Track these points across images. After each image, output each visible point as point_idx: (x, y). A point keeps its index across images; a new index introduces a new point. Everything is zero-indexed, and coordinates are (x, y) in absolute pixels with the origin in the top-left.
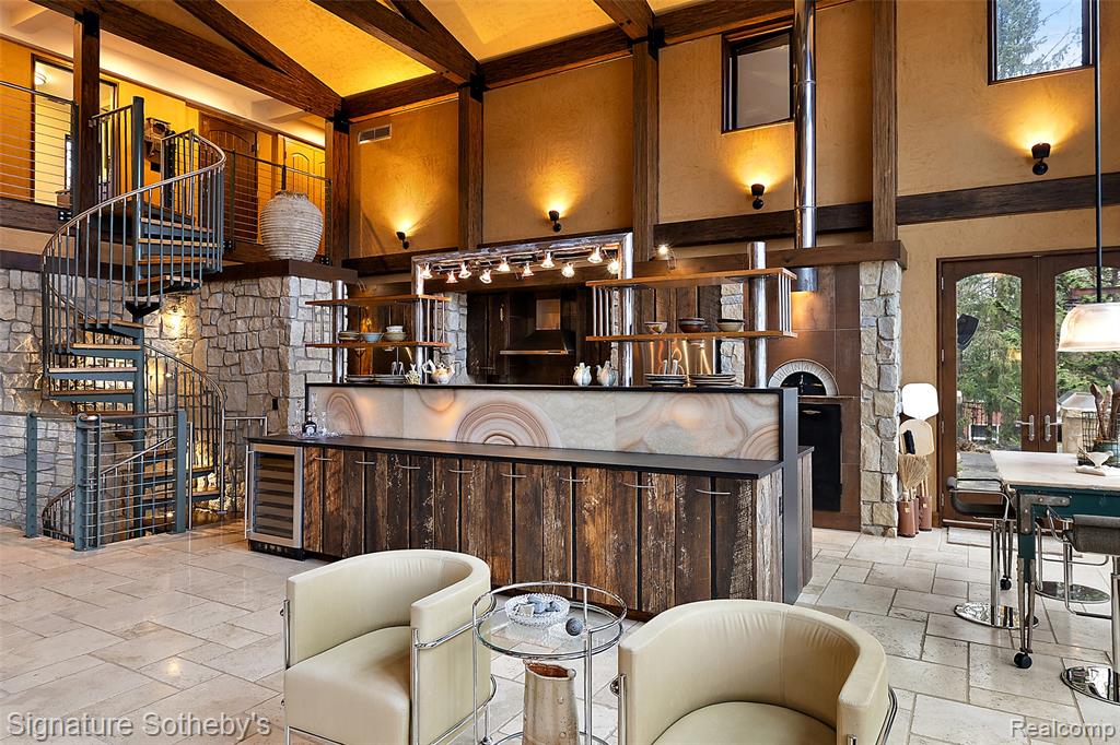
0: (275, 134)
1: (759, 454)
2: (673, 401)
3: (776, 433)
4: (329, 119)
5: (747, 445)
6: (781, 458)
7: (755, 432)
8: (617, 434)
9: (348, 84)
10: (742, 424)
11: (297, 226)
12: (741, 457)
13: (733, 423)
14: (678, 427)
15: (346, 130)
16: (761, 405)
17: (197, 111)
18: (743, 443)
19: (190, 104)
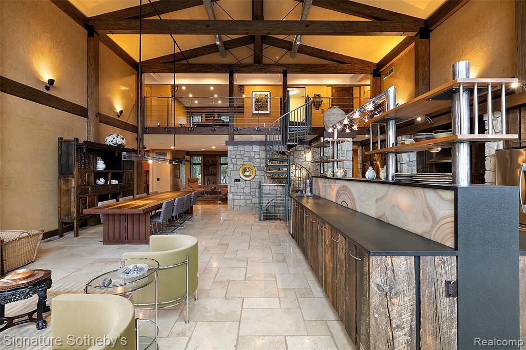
0: (360, 86)
1: (443, 239)
2: (397, 191)
3: (453, 224)
4: (371, 74)
5: (435, 229)
6: (456, 248)
7: (440, 220)
8: (376, 208)
9: (376, 58)
10: (432, 212)
11: (332, 119)
12: (432, 239)
13: (428, 212)
14: (399, 209)
15: (379, 75)
16: (443, 199)
17: (331, 87)
18: (432, 227)
19: (328, 86)
